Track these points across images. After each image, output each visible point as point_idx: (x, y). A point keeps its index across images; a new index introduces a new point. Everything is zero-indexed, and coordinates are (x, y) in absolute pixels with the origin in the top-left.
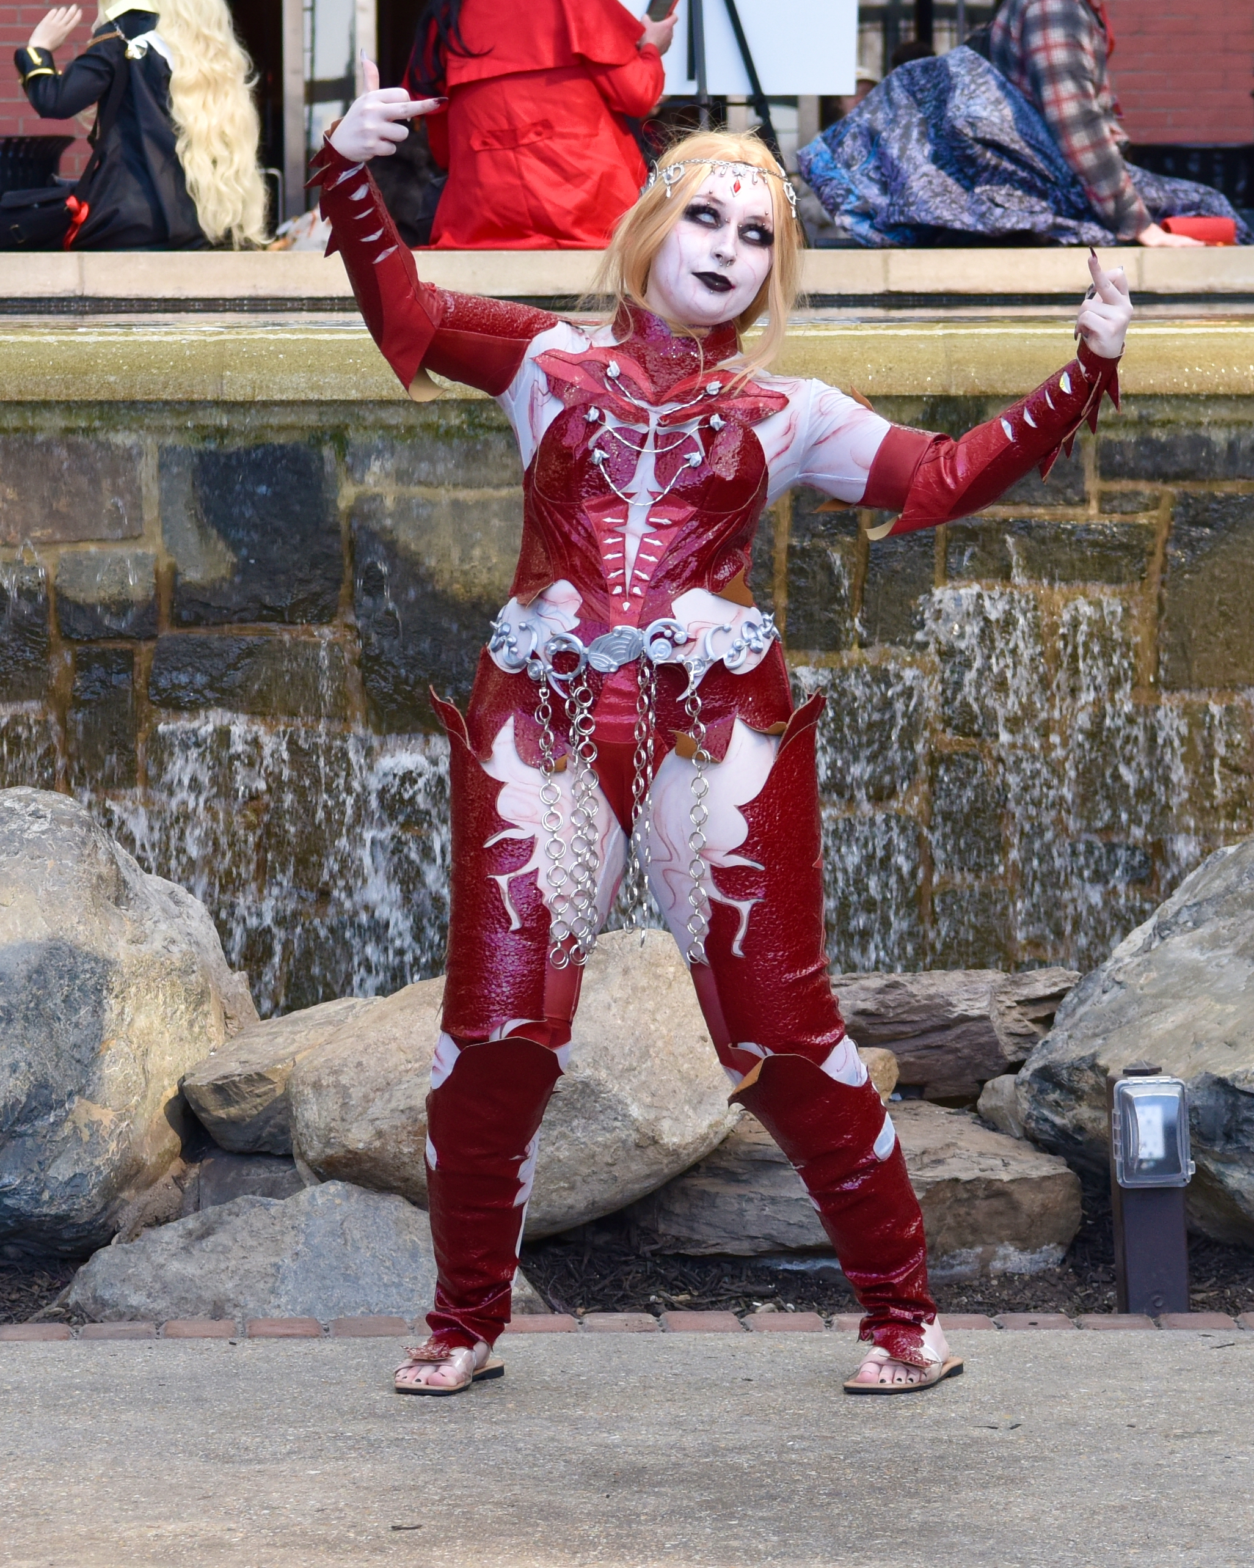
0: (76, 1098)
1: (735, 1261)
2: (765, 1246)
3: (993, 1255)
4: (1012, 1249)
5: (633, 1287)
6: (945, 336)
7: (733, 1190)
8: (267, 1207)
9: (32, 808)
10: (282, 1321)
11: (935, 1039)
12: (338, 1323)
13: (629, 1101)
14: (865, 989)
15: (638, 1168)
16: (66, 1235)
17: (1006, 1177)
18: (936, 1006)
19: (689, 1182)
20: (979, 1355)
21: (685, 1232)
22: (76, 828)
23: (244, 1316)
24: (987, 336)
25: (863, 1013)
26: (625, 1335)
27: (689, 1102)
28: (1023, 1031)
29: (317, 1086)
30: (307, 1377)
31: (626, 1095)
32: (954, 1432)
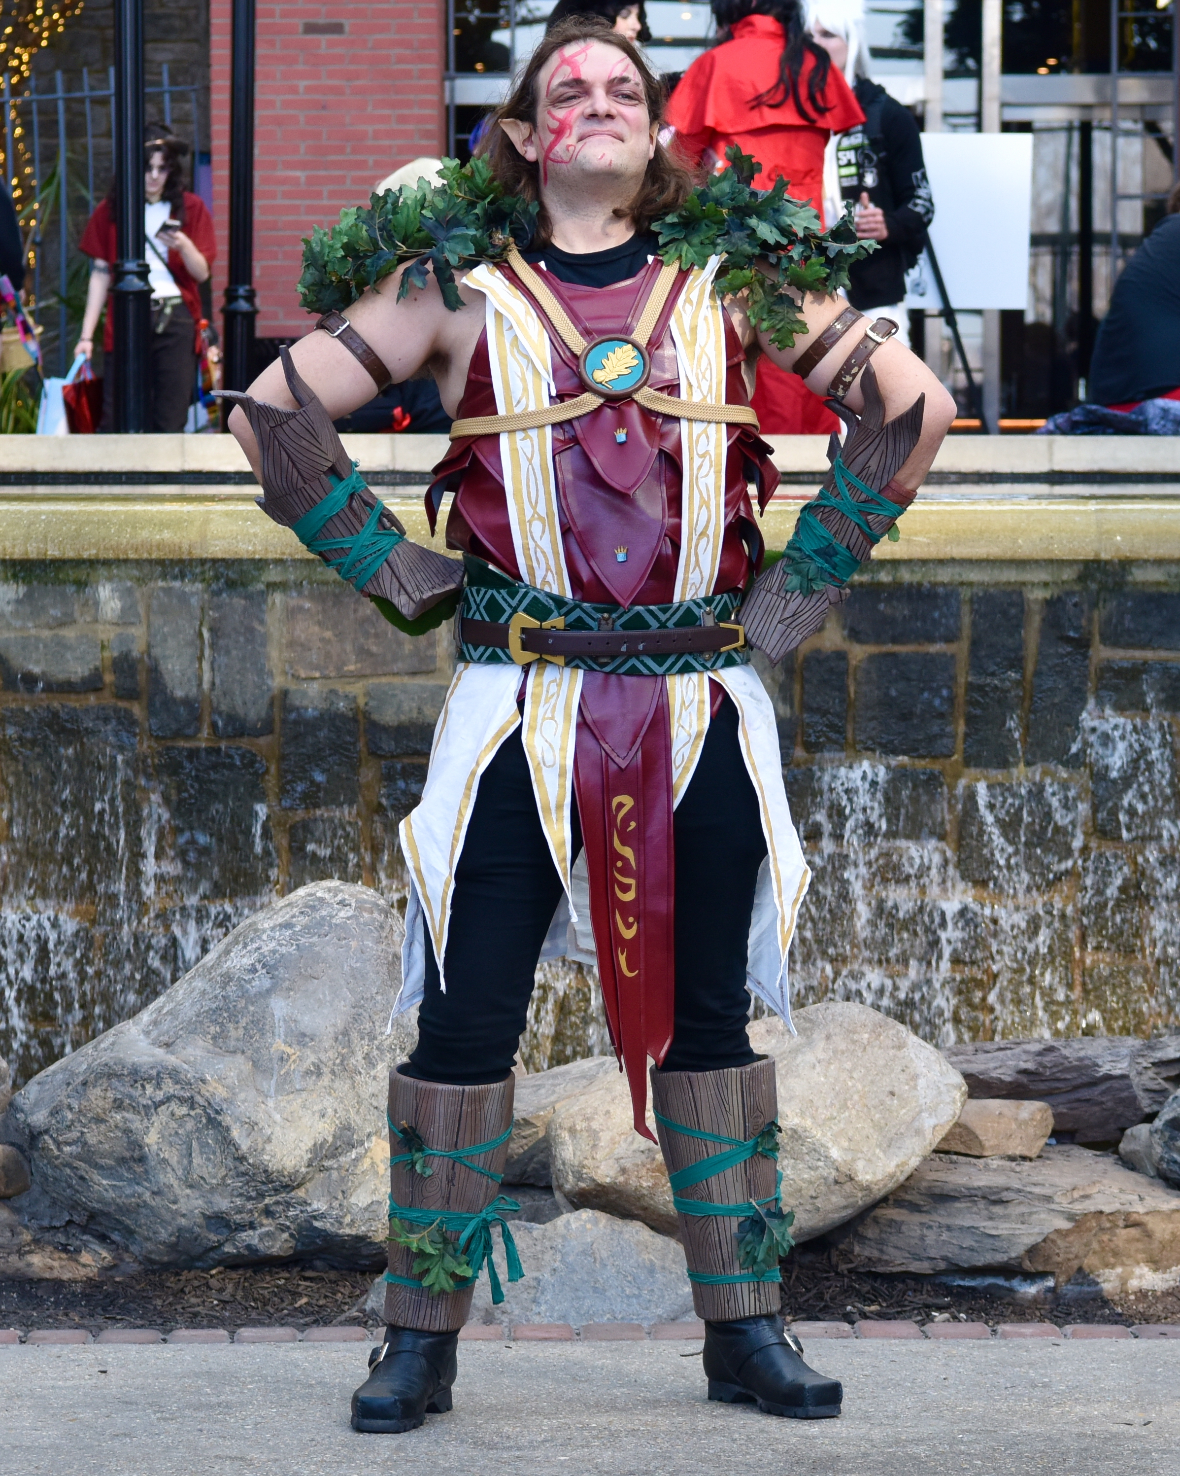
0: (374, 1138)
1: (917, 1277)
2: (942, 1265)
3: (1131, 1275)
4: (1146, 1269)
5: (833, 1299)
6: (1097, 511)
7: (917, 1218)
8: (530, 1231)
9: (339, 897)
10: (540, 1327)
11: (1085, 1094)
12: (587, 1328)
13: (830, 1145)
14: (1026, 1052)
15: (837, 1200)
16: (365, 1251)
17: (1141, 1210)
18: (1085, 1067)
19: (879, 1212)
20: (1118, 1361)
21: (876, 1254)
22: (376, 915)
23: (511, 1321)
24: (1131, 510)
25: (1025, 1072)
26: (824, 1341)
27: (879, 1146)
28: (1157, 1087)
29: (572, 1131)
30: (561, 1375)
31: (827, 1140)
32: (1097, 1428)
